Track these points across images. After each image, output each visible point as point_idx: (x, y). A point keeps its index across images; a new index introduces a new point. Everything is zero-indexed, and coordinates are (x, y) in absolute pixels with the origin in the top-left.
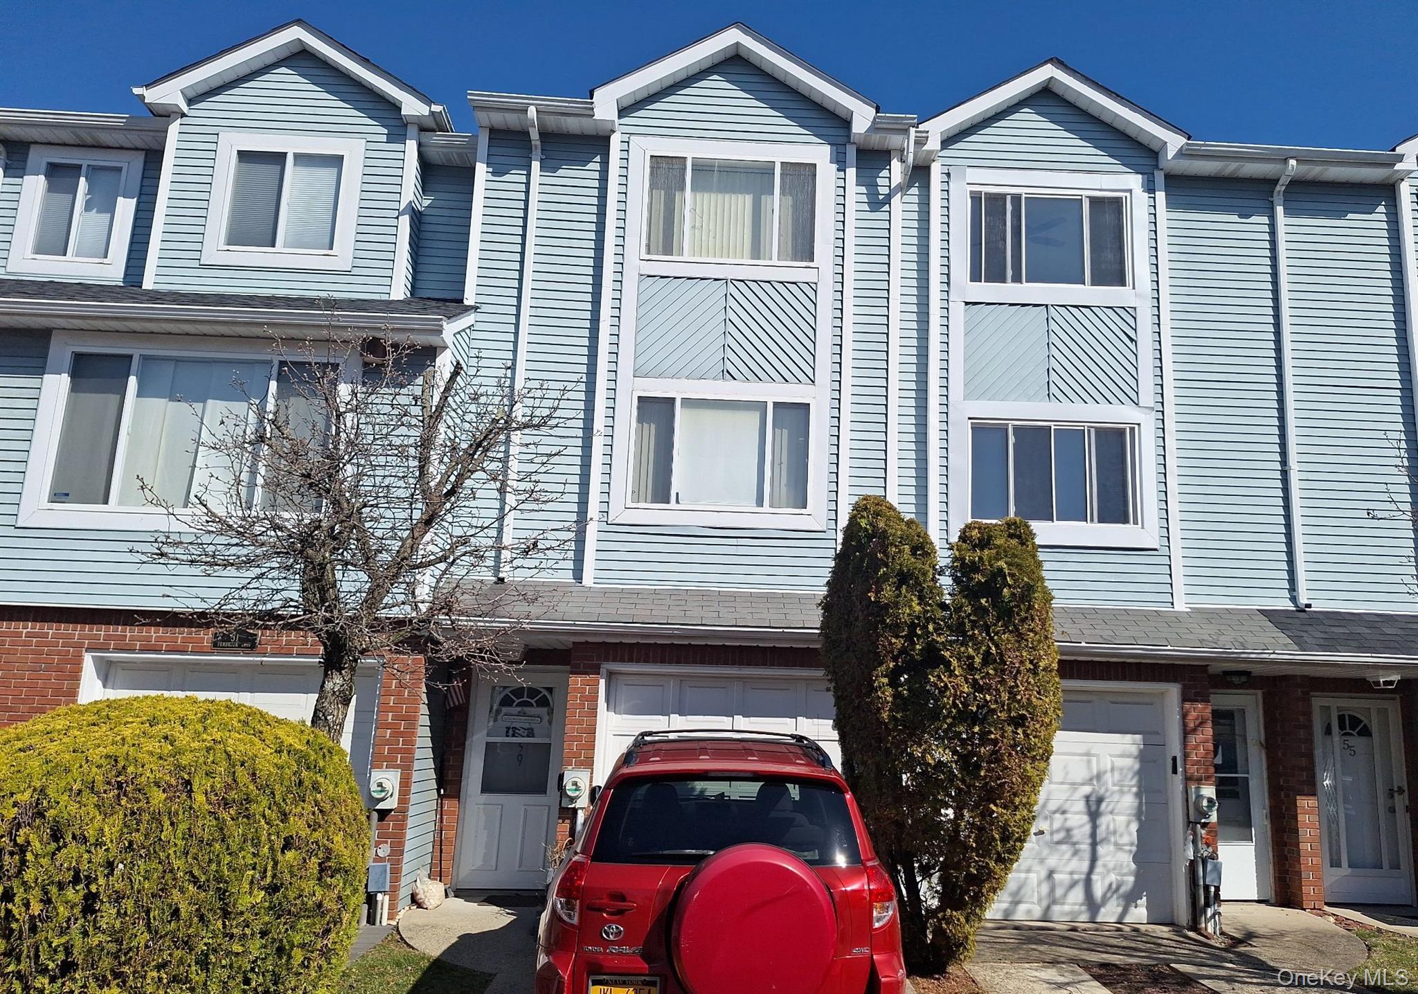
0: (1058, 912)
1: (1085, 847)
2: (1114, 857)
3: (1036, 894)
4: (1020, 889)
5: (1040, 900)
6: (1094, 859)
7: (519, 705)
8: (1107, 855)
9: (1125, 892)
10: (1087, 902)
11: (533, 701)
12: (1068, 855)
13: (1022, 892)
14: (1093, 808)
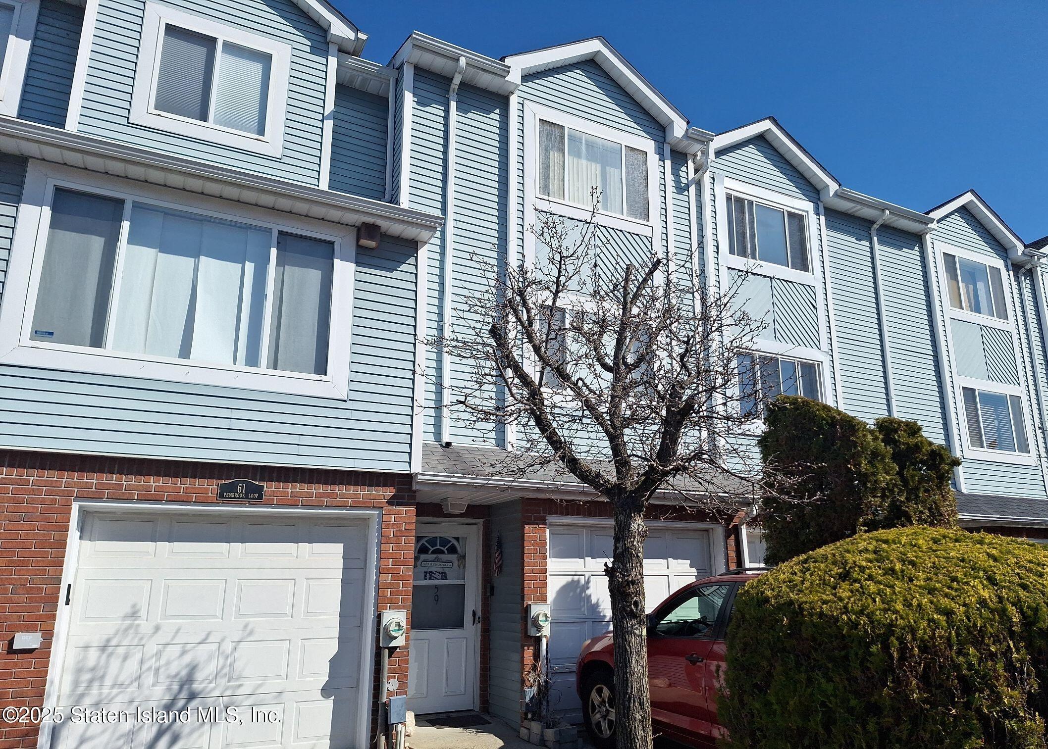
7: (433, 552)
11: (444, 549)
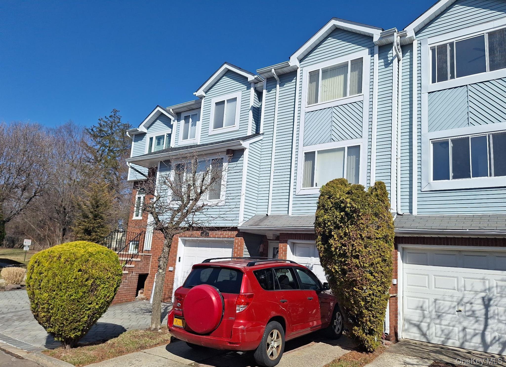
0: (467, 345)
1: (482, 319)
2: (496, 325)
3: (457, 337)
4: (449, 333)
5: (459, 339)
6: (486, 325)
8: (493, 324)
9: (503, 342)
10: (482, 343)
12: (473, 322)
13: (451, 335)
14: (487, 303)
